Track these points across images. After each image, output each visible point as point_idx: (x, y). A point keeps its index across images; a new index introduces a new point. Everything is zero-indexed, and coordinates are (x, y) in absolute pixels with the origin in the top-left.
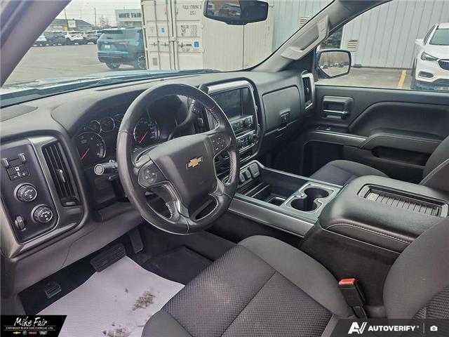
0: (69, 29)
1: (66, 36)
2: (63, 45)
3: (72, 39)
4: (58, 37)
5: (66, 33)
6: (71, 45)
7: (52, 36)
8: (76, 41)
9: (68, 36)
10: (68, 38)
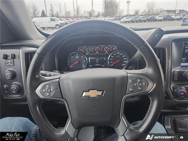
0: (175, 14)
1: (172, 17)
2: (169, 21)
3: (174, 18)
4: (169, 17)
5: (172, 16)
6: (173, 21)
7: (166, 17)
8: (176, 19)
9: (173, 17)
10: (173, 18)
